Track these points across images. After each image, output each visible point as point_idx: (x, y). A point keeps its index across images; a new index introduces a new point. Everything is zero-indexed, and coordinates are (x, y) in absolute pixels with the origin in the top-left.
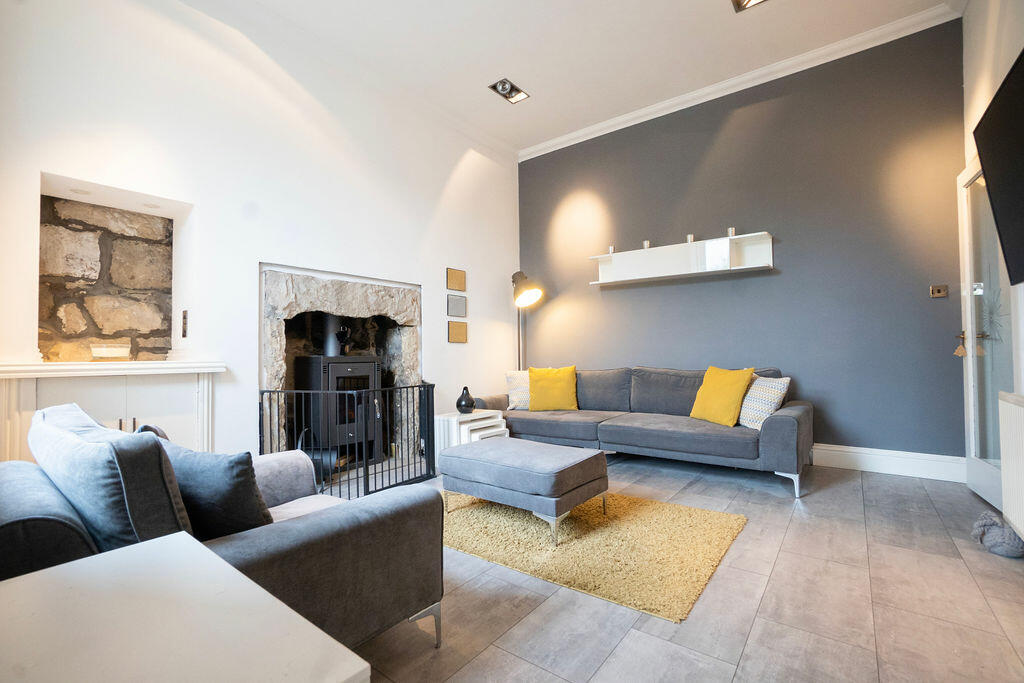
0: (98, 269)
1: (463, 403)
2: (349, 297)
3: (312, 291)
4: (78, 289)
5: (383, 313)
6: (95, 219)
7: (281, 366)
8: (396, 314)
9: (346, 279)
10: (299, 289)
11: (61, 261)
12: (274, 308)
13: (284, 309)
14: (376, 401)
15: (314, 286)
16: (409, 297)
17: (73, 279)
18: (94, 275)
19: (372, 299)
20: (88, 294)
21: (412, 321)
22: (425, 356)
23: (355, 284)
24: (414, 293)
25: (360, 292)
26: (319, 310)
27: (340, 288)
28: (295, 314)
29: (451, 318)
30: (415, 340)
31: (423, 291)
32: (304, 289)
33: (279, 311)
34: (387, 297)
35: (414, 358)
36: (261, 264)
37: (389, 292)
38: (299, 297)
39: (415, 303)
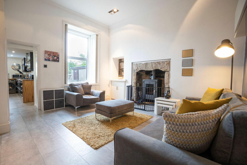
2: (148, 66)
3: (141, 66)
5: (157, 69)
8: (161, 68)
12: (134, 70)
14: (154, 91)
16: (166, 63)
19: (154, 65)
21: (167, 70)
22: (171, 80)
24: (168, 63)
25: (150, 64)
26: (142, 70)
27: (146, 64)
28: (138, 71)
29: (184, 67)
30: (168, 75)
31: (171, 60)
32: (139, 66)
33: (135, 71)
34: (158, 64)
35: (168, 81)
36: (132, 63)
37: (159, 63)
38: (138, 68)
39: (168, 65)
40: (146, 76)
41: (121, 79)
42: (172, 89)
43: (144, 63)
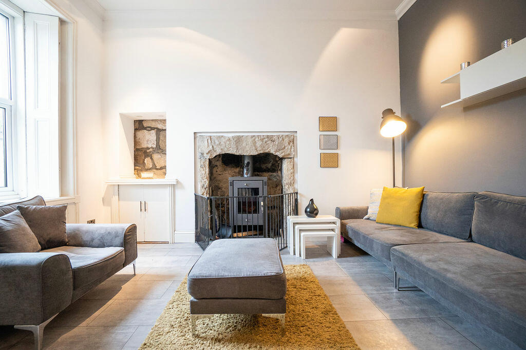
0: (155, 143)
1: (308, 210)
2: (244, 145)
3: (222, 143)
4: (150, 152)
5: (267, 151)
6: (153, 125)
7: (205, 182)
8: (276, 151)
9: (241, 134)
10: (215, 143)
11: (145, 142)
12: (202, 154)
13: (207, 154)
14: (262, 203)
15: (223, 140)
16: (287, 140)
17: (149, 149)
18: (155, 146)
19: (259, 144)
20: (153, 154)
21: (289, 154)
22: (299, 177)
23: (247, 136)
24: (292, 139)
25: (250, 140)
26: (227, 153)
27: (238, 140)
28: (214, 156)
29: (323, 150)
30: (292, 167)
31: (298, 135)
32: (217, 142)
33: (205, 155)
34: (270, 142)
35: (292, 178)
36: (195, 133)
37: (271, 139)
38: (215, 147)
39: (291, 144)
40: (225, 170)
41: (152, 178)
42: (302, 195)
43: (231, 135)
